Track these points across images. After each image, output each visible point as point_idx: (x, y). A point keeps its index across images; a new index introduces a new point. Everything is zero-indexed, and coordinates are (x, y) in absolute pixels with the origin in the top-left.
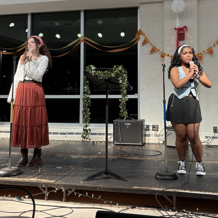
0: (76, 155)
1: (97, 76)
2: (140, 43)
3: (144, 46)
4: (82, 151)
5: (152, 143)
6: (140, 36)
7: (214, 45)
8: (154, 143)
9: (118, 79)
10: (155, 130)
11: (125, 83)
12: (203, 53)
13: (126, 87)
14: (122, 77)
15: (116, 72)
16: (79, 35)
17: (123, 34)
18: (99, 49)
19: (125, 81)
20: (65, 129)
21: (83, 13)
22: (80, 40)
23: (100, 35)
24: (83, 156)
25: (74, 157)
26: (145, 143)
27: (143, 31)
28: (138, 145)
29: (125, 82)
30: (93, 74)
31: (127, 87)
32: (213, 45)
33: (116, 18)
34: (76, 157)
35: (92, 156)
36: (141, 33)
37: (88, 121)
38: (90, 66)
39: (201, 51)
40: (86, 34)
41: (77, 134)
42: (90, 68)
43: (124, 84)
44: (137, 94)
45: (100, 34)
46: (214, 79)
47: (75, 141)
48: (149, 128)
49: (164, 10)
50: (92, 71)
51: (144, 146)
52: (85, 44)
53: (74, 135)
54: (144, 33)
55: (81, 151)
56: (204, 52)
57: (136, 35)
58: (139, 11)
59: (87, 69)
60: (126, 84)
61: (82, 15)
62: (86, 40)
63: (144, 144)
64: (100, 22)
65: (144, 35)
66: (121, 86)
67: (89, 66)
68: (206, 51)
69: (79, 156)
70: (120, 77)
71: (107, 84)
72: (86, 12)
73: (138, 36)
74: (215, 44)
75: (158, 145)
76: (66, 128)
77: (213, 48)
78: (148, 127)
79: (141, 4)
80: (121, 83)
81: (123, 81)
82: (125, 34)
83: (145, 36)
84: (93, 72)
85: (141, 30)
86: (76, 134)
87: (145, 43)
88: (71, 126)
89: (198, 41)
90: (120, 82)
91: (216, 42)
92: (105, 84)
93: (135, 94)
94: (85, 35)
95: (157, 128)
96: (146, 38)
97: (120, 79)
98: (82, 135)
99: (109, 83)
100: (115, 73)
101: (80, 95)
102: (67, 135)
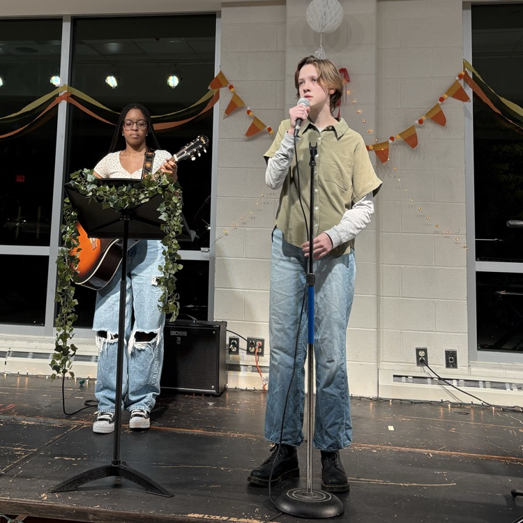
0: (33, 416)
1: (100, 200)
2: (218, 109)
3: (232, 119)
4: (50, 406)
5: (246, 390)
6: (221, 89)
7: (421, 122)
8: (249, 391)
9: (158, 210)
10: (253, 353)
11: (176, 221)
12: (390, 141)
13: (177, 232)
14: (167, 204)
15: (151, 189)
16: (55, 81)
17: (173, 81)
18: (108, 122)
19: (175, 216)
20: (4, 342)
21: (70, 23)
22: (57, 95)
23: (112, 81)
24: (51, 420)
25: (26, 422)
26: (225, 389)
27: (228, 76)
28: (207, 395)
29: (175, 219)
30: (91, 194)
31: (180, 232)
32: (417, 122)
33: (157, 39)
34: (33, 423)
35: (76, 420)
36: (222, 82)
37: (70, 323)
38: (81, 173)
39: (386, 138)
40: (73, 81)
41: (37, 355)
42: (83, 176)
43: (173, 223)
44: (206, 249)
45: (112, 77)
46: (420, 216)
47: (32, 376)
48: (237, 346)
49: (285, 23)
50: (88, 187)
51: (222, 396)
52: (70, 106)
53: (29, 360)
54: (231, 83)
55: (48, 404)
56: (392, 138)
57: (209, 88)
58: (219, 23)
59: (75, 179)
60: (178, 223)
61: (66, 29)
62: (72, 96)
63: (222, 393)
64: (113, 47)
65: (231, 87)
66: (164, 228)
67: (80, 171)
68: (398, 138)
69: (42, 419)
70: (163, 204)
71: (126, 223)
72: (76, 20)
73: (216, 90)
74: (424, 118)
75: (262, 396)
76: (6, 340)
77: (417, 130)
78: (235, 342)
79: (225, 5)
80: (165, 220)
81: (169, 216)
82: (181, 79)
83: (232, 90)
84: (90, 188)
85: (224, 73)
86: (33, 357)
87: (232, 108)
88: (22, 334)
89: (377, 109)
90: (163, 217)
91: (427, 115)
92: (119, 220)
93: (202, 249)
94: (71, 83)
95: (260, 347)
96: (235, 96)
97: (162, 208)
98: (53, 362)
99: (131, 220)
100: (149, 193)
101: (49, 245)
102: (9, 359)
